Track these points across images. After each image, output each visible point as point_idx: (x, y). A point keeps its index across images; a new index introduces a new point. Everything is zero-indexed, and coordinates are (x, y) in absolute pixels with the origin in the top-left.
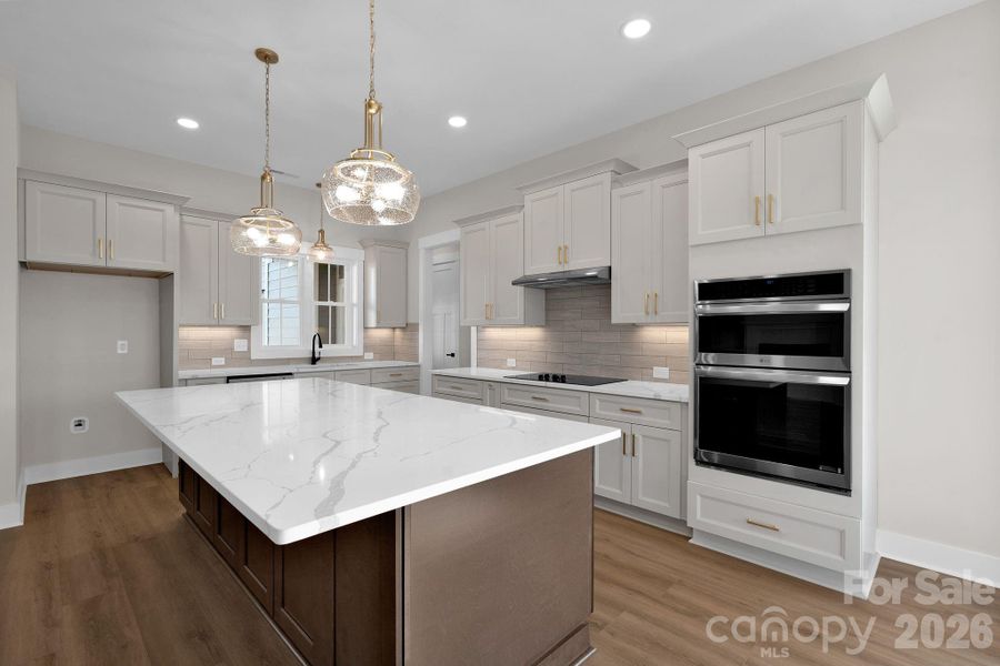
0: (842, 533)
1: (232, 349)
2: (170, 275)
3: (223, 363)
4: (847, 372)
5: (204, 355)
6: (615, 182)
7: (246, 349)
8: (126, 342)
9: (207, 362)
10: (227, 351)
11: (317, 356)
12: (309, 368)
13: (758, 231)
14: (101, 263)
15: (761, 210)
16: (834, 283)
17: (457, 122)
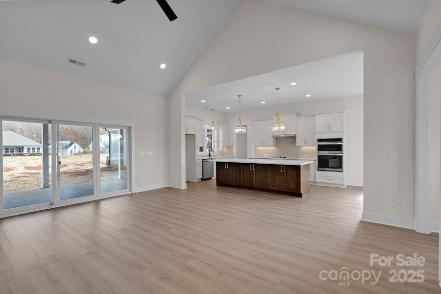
0: (342, 178)
4: (342, 153)
6: (297, 117)
13: (328, 131)
15: (329, 127)
16: (340, 140)
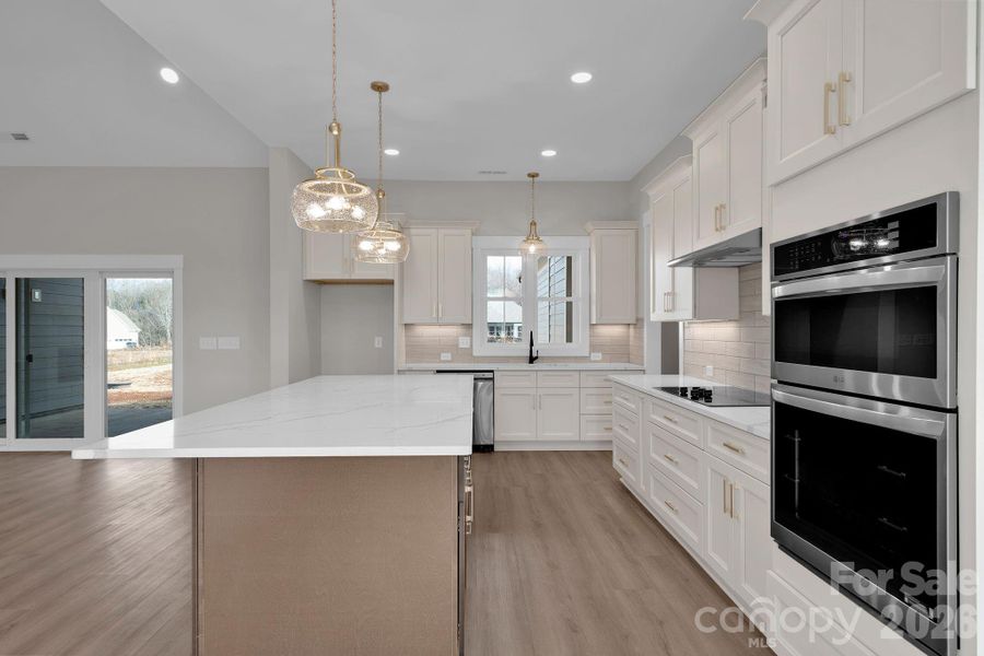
1: (457, 345)
2: (391, 283)
3: (450, 359)
5: (432, 351)
7: (468, 346)
8: (380, 338)
9: (436, 356)
10: (453, 347)
11: (534, 355)
12: (527, 366)
13: (832, 145)
14: (346, 277)
17: (581, 78)
